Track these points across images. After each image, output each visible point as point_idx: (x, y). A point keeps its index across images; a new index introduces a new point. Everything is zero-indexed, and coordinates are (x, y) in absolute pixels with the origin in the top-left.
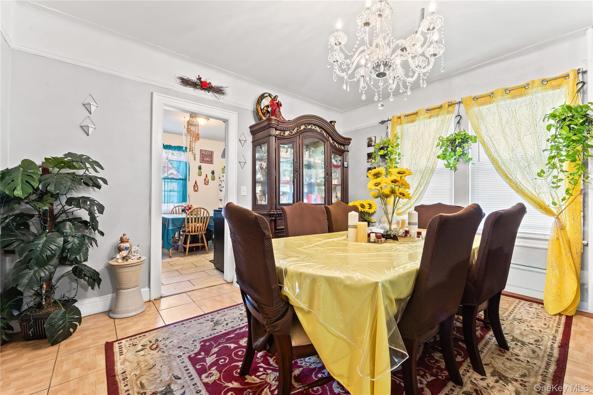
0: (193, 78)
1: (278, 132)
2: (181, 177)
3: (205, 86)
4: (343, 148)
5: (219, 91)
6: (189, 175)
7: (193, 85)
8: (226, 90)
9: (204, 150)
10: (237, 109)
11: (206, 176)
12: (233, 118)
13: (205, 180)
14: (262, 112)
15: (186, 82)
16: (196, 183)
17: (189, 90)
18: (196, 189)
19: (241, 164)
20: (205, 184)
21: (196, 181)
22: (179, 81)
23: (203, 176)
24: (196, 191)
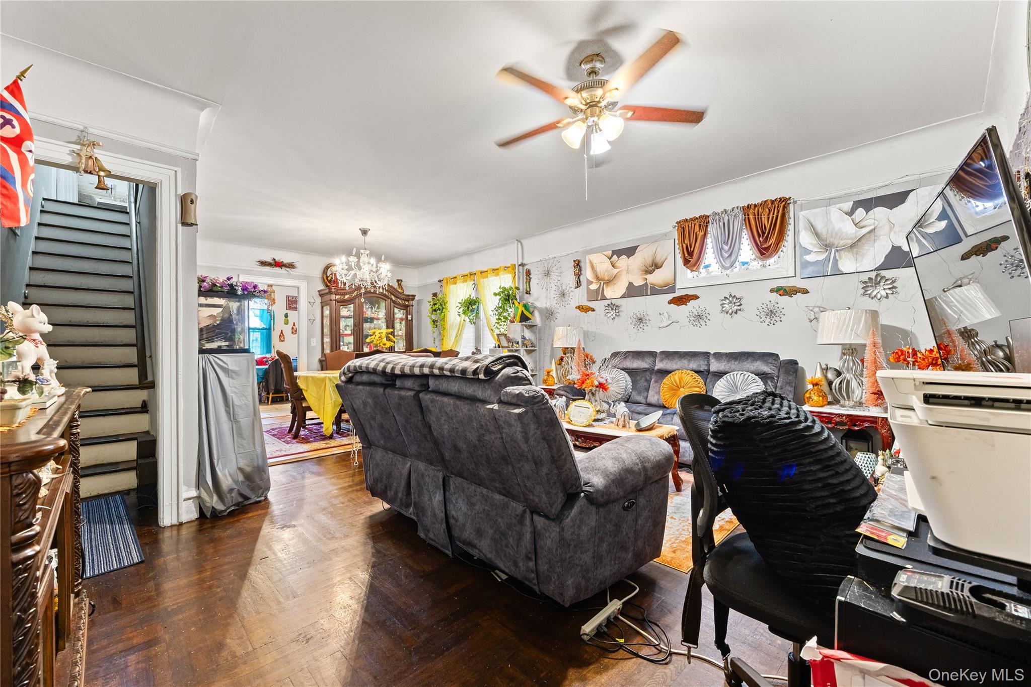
0: (269, 260)
1: (338, 297)
2: (265, 327)
3: (278, 264)
4: (407, 303)
5: (291, 266)
6: (274, 324)
7: (270, 265)
8: (297, 264)
9: (291, 296)
10: (307, 278)
11: (294, 325)
12: (303, 285)
13: (292, 328)
14: (327, 280)
15: (263, 263)
16: (282, 332)
17: (267, 269)
18: (282, 339)
19: (311, 321)
20: (292, 333)
21: (282, 331)
22: (258, 263)
23: (291, 325)
24: (282, 341)
